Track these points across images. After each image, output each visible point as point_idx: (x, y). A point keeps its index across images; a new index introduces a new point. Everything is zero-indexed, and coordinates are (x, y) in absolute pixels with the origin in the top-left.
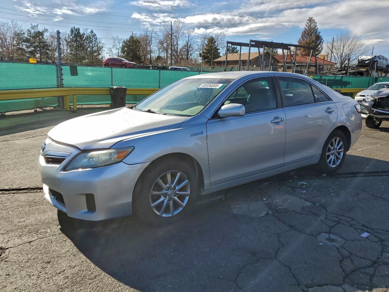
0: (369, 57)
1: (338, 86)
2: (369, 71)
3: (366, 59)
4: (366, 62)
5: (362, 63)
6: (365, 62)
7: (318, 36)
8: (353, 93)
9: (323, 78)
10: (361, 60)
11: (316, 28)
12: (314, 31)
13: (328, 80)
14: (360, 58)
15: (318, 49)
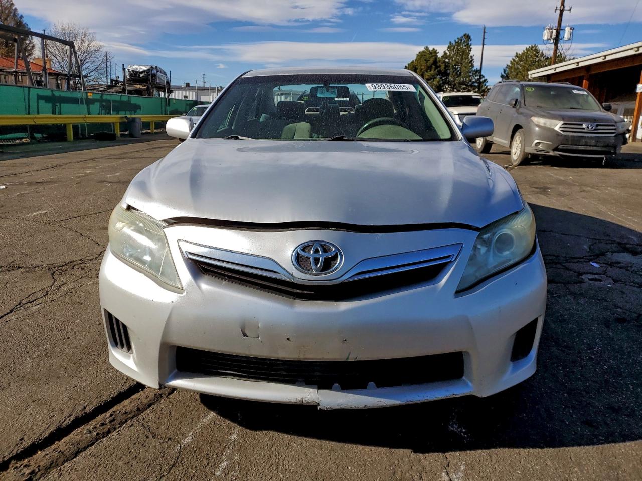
0: (144, 68)
1: (127, 112)
2: (150, 90)
3: (141, 71)
4: (141, 75)
5: (135, 77)
6: (139, 75)
7: (20, 22)
8: (150, 123)
9: (105, 97)
10: (133, 71)
11: (14, 8)
12: (10, 12)
13: (113, 101)
14: (130, 68)
15: (26, 47)
